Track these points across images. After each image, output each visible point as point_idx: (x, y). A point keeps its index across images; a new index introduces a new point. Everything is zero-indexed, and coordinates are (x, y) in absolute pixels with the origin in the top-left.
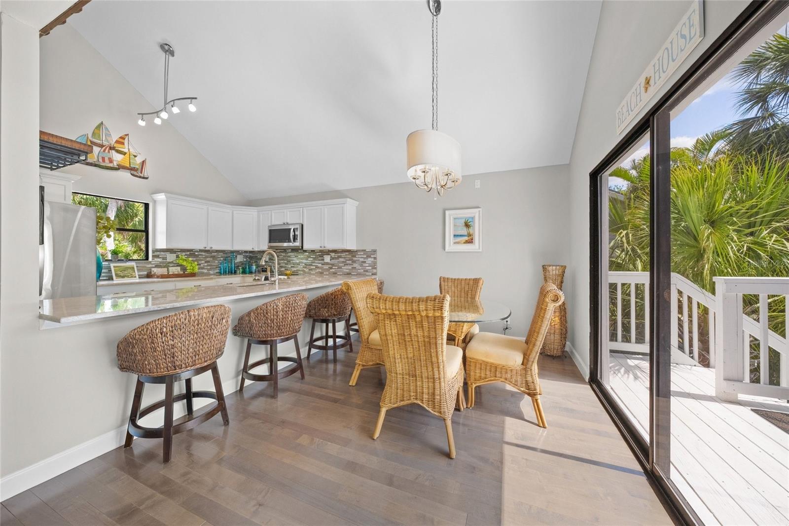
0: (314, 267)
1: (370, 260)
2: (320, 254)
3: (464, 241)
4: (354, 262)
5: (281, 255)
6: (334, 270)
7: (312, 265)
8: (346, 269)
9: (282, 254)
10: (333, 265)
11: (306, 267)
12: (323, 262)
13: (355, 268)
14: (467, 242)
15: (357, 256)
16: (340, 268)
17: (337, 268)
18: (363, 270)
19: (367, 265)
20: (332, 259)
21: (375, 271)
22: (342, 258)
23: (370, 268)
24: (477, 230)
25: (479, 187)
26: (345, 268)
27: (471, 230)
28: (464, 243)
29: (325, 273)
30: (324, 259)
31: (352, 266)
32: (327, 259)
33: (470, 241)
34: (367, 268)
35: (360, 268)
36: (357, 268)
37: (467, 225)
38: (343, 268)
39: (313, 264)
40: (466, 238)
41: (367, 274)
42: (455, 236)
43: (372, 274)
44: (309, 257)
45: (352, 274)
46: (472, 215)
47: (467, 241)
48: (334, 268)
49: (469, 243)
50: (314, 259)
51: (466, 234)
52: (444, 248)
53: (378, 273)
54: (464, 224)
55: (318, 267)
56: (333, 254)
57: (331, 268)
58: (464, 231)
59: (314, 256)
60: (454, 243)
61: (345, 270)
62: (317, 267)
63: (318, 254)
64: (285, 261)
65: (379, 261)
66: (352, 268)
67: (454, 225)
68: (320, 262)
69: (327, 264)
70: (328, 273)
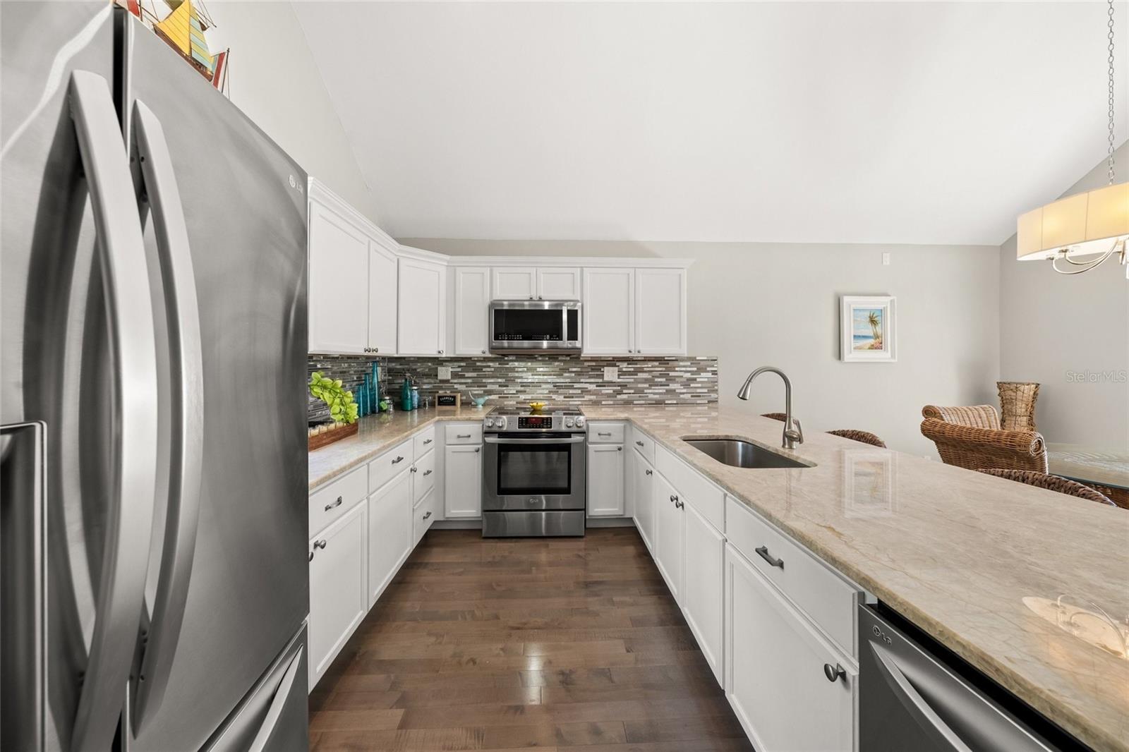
0: (579, 391)
1: (705, 376)
2: (594, 364)
3: (869, 346)
4: (672, 380)
5: (489, 367)
6: (625, 397)
7: (572, 387)
8: (654, 393)
9: (491, 364)
10: (624, 386)
11: (556, 393)
12: (601, 380)
13: (675, 390)
14: (872, 347)
15: (677, 369)
16: (641, 391)
17: (632, 391)
18: (690, 395)
19: (700, 385)
20: (622, 373)
21: (713, 396)
22: (646, 372)
23: (706, 390)
24: (889, 328)
25: (888, 263)
26: (650, 391)
27: (878, 329)
28: (869, 348)
29: (603, 403)
30: (603, 375)
31: (667, 387)
32: (610, 374)
33: (878, 347)
34: (699, 390)
35: (685, 391)
36: (677, 391)
37: (873, 321)
38: (646, 391)
39: (576, 385)
40: (872, 341)
41: (698, 402)
42: (855, 336)
43: (709, 402)
44: (566, 370)
45: (667, 402)
46: (881, 307)
47: (873, 345)
48: (625, 391)
49: (876, 348)
50: (578, 374)
51: (872, 334)
52: (839, 356)
53: (719, 401)
54: (868, 319)
55: (590, 391)
56: (624, 366)
57: (620, 393)
58: (869, 330)
59: (579, 369)
60: (855, 348)
61: (651, 396)
62: (585, 391)
63: (586, 364)
64: (500, 380)
65: (720, 377)
66: (667, 390)
67: (854, 320)
68: (592, 380)
69: (611, 383)
70: (611, 403)
